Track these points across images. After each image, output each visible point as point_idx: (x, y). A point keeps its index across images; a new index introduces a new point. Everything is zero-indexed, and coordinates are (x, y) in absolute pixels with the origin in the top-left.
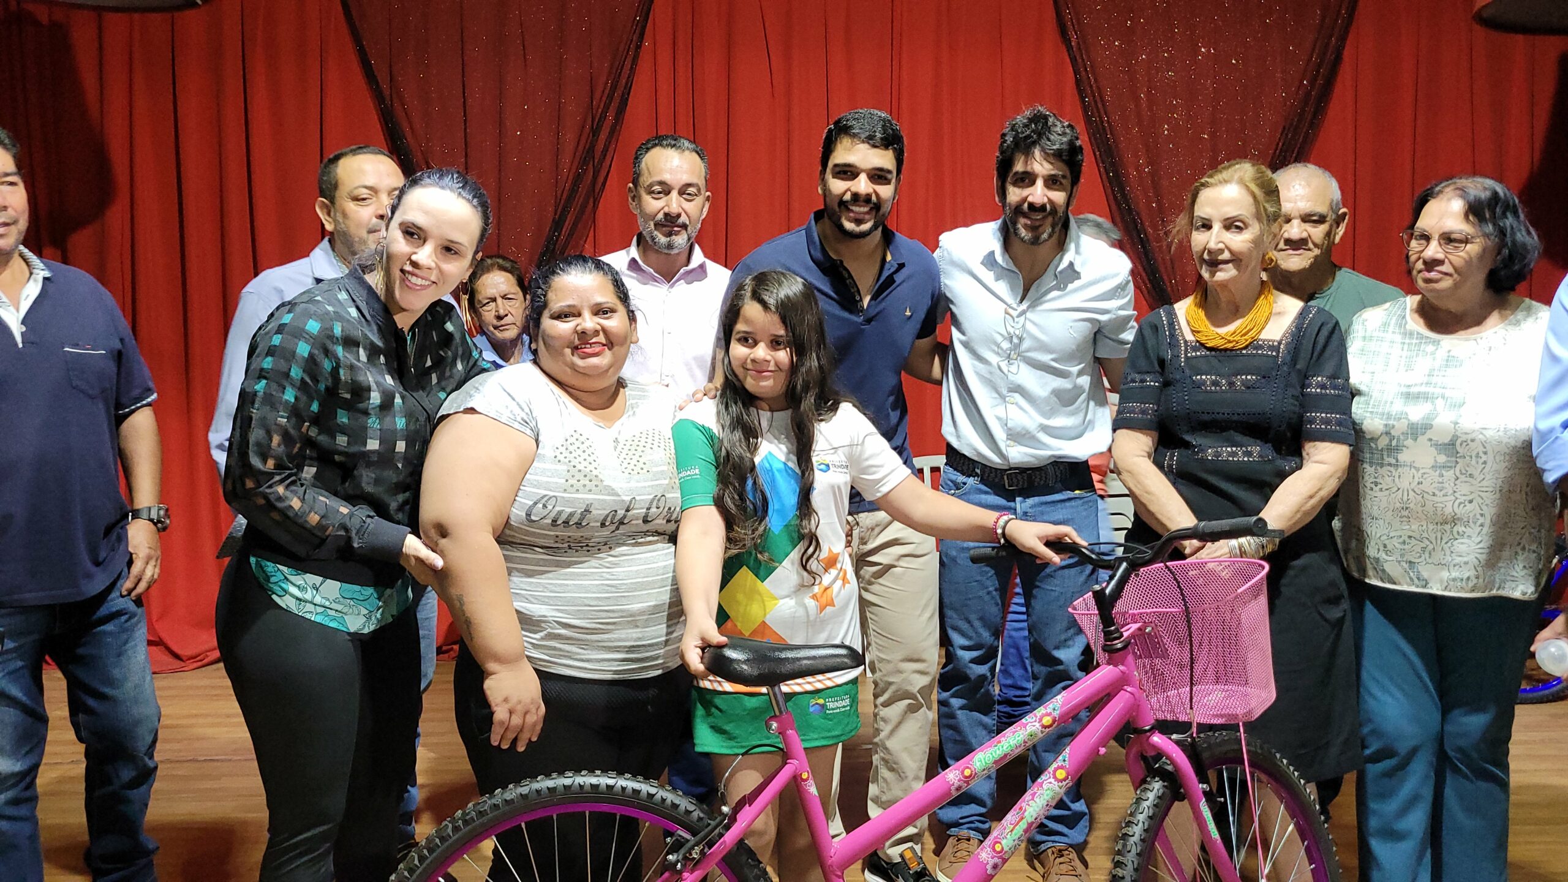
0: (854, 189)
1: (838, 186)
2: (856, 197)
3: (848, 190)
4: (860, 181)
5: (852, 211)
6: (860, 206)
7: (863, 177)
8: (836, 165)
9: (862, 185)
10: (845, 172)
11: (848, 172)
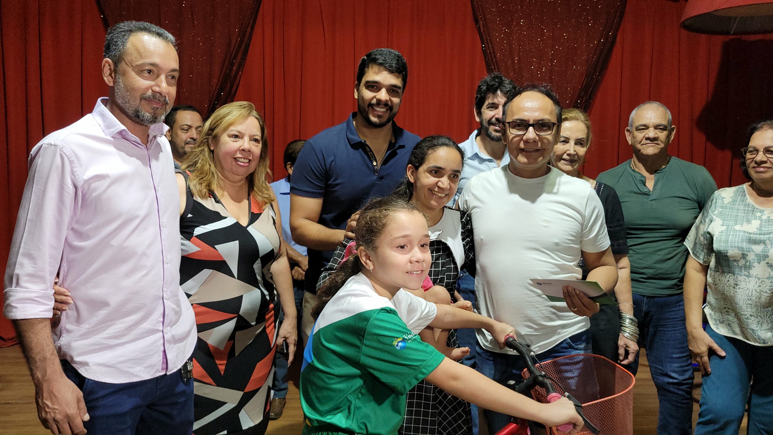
0: (378, 97)
1: (368, 94)
2: (379, 102)
3: (375, 97)
4: (382, 93)
5: (376, 110)
6: (381, 108)
7: (384, 91)
8: (368, 82)
9: (383, 95)
10: (373, 87)
11: (374, 86)
